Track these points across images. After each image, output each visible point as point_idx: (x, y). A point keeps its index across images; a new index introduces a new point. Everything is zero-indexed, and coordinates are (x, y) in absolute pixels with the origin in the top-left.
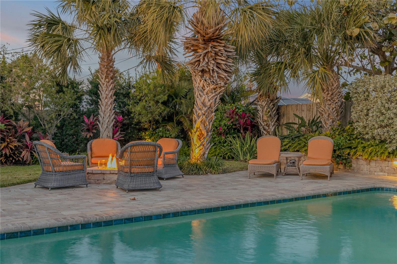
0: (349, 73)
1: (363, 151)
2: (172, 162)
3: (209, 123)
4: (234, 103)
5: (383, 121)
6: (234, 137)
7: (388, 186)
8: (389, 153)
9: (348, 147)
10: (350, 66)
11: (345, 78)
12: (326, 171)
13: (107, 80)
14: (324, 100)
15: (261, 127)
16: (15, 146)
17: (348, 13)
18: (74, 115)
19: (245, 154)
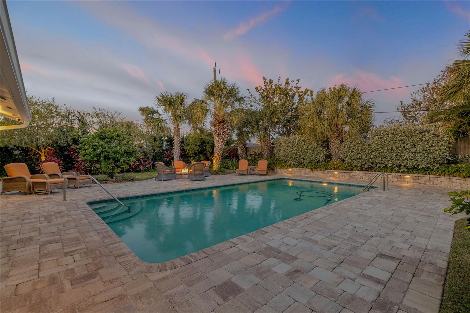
0: (274, 134)
1: (279, 165)
2: (207, 170)
3: (220, 155)
4: (228, 146)
5: (285, 154)
6: (229, 160)
7: (286, 178)
8: (288, 166)
9: (273, 164)
10: (275, 131)
11: (272, 136)
12: (265, 173)
13: (177, 137)
14: (264, 146)
15: (239, 156)
16: (137, 164)
17: (273, 113)
18: (161, 151)
19: (233, 167)
